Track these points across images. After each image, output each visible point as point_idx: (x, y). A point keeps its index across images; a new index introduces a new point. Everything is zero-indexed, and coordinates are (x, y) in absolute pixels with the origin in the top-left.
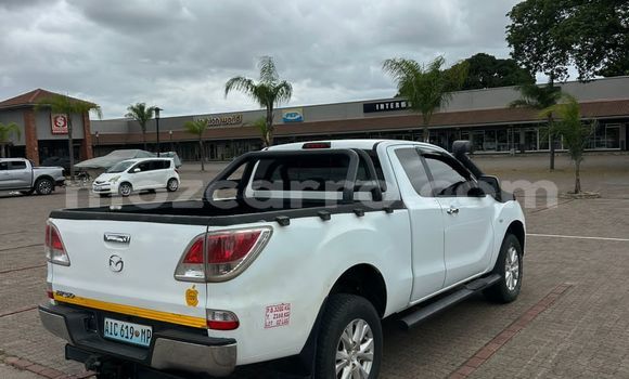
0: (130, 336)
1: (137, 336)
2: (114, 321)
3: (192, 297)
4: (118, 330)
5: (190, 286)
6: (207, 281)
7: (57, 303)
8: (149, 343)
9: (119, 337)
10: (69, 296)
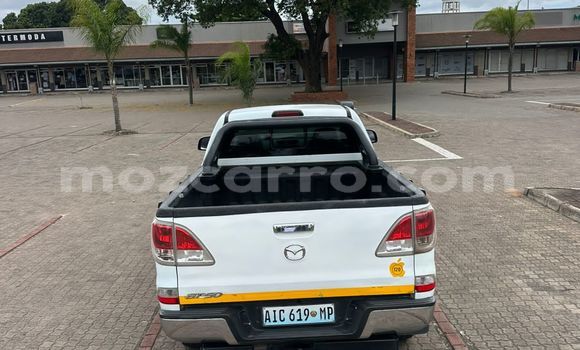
0: (303, 317)
1: (314, 315)
2: (278, 309)
3: (397, 269)
4: (286, 315)
5: (393, 259)
6: (415, 252)
7: (185, 307)
8: (332, 318)
9: (287, 322)
10: (213, 295)
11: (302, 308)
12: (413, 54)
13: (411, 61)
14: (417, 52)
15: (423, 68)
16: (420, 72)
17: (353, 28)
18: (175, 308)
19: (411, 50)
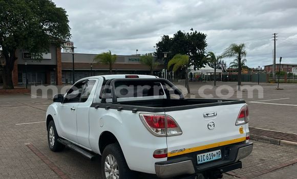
0: (211, 158)
1: (215, 156)
2: (202, 155)
3: (241, 130)
4: (205, 158)
5: (240, 127)
6: (246, 123)
7: (169, 158)
8: (220, 157)
9: (206, 161)
10: (181, 150)
11: (211, 153)
12: (61, 71)
13: (60, 75)
14: (63, 71)
15: (64, 79)
16: (63, 81)
17: (27, 56)
18: (165, 159)
19: (60, 69)
